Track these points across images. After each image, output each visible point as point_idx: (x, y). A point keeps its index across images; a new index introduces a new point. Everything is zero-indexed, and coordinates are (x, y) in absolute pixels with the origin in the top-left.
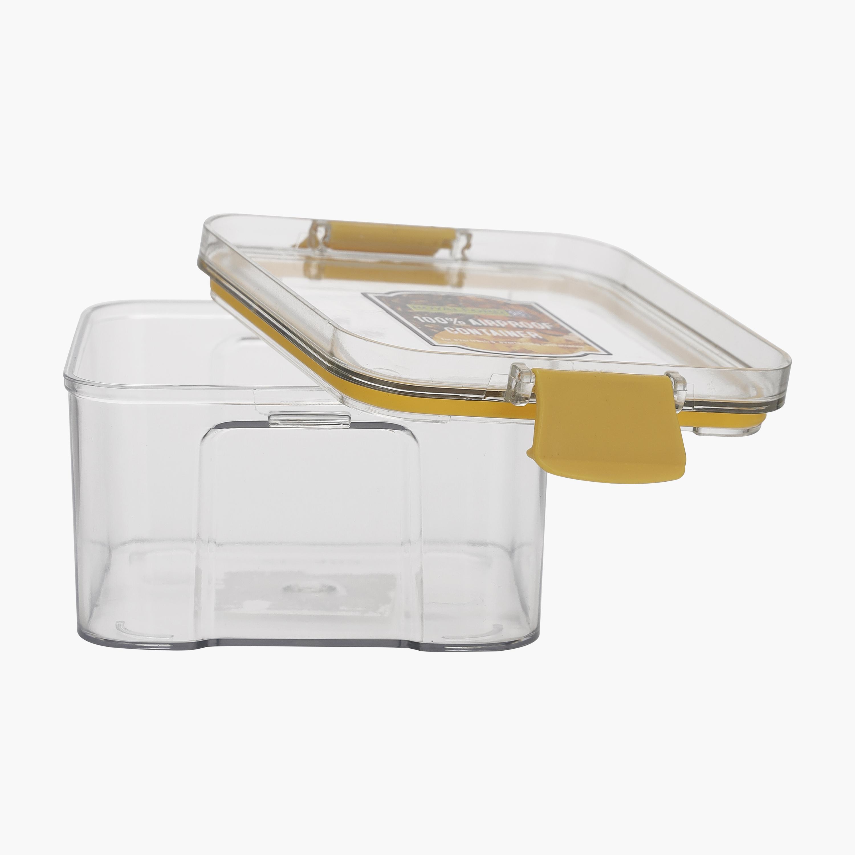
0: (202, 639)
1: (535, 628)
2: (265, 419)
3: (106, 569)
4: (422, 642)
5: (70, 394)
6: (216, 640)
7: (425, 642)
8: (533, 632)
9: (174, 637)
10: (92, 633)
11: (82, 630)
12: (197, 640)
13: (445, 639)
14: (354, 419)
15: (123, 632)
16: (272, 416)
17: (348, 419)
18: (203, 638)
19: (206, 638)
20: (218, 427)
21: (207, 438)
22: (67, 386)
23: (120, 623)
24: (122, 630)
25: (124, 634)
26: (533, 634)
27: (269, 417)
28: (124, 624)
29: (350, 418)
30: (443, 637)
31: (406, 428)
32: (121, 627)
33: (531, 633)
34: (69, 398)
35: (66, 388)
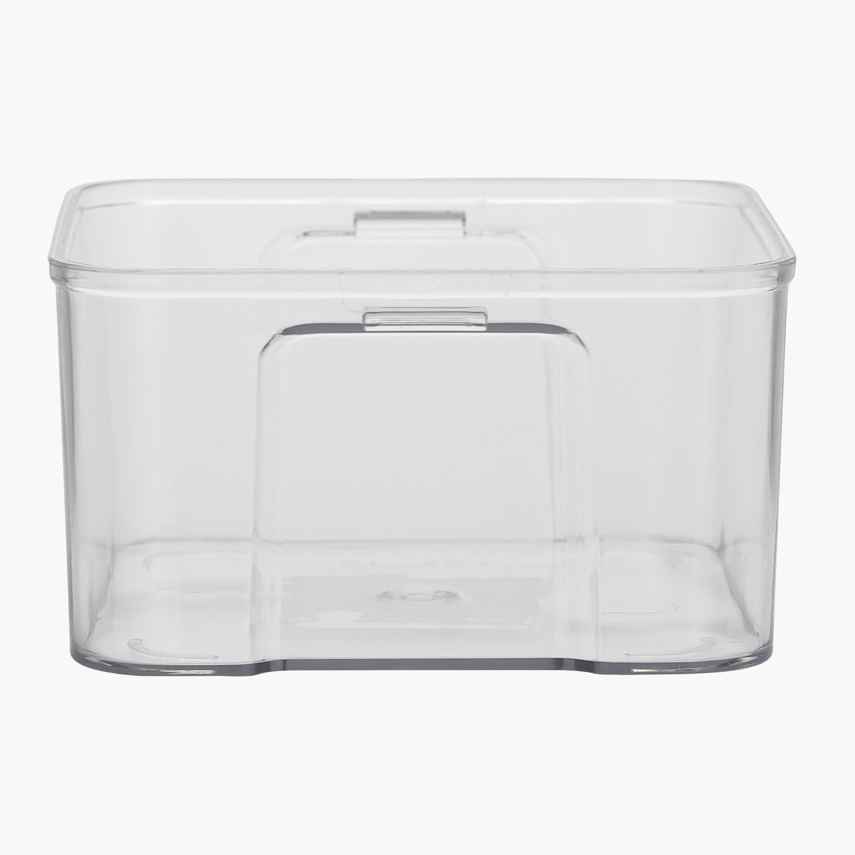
0: (262, 659)
1: (767, 640)
2: (357, 319)
3: (109, 576)
4: (597, 660)
5: (59, 288)
6: (283, 661)
7: (600, 660)
8: (764, 646)
9: (218, 659)
10: (95, 654)
11: (79, 650)
12: (255, 661)
13: (630, 657)
14: (493, 319)
15: (141, 652)
16: (367, 315)
17: (484, 317)
18: (264, 659)
19: (268, 658)
20: (287, 332)
21: (269, 349)
22: (55, 277)
23: (135, 641)
24: (139, 650)
25: (143, 655)
26: (763, 649)
27: (364, 317)
28: (141, 642)
29: (486, 316)
30: (628, 655)
31: (570, 331)
32: (138, 647)
33: (761, 648)
34: (57, 295)
35: (53, 278)
